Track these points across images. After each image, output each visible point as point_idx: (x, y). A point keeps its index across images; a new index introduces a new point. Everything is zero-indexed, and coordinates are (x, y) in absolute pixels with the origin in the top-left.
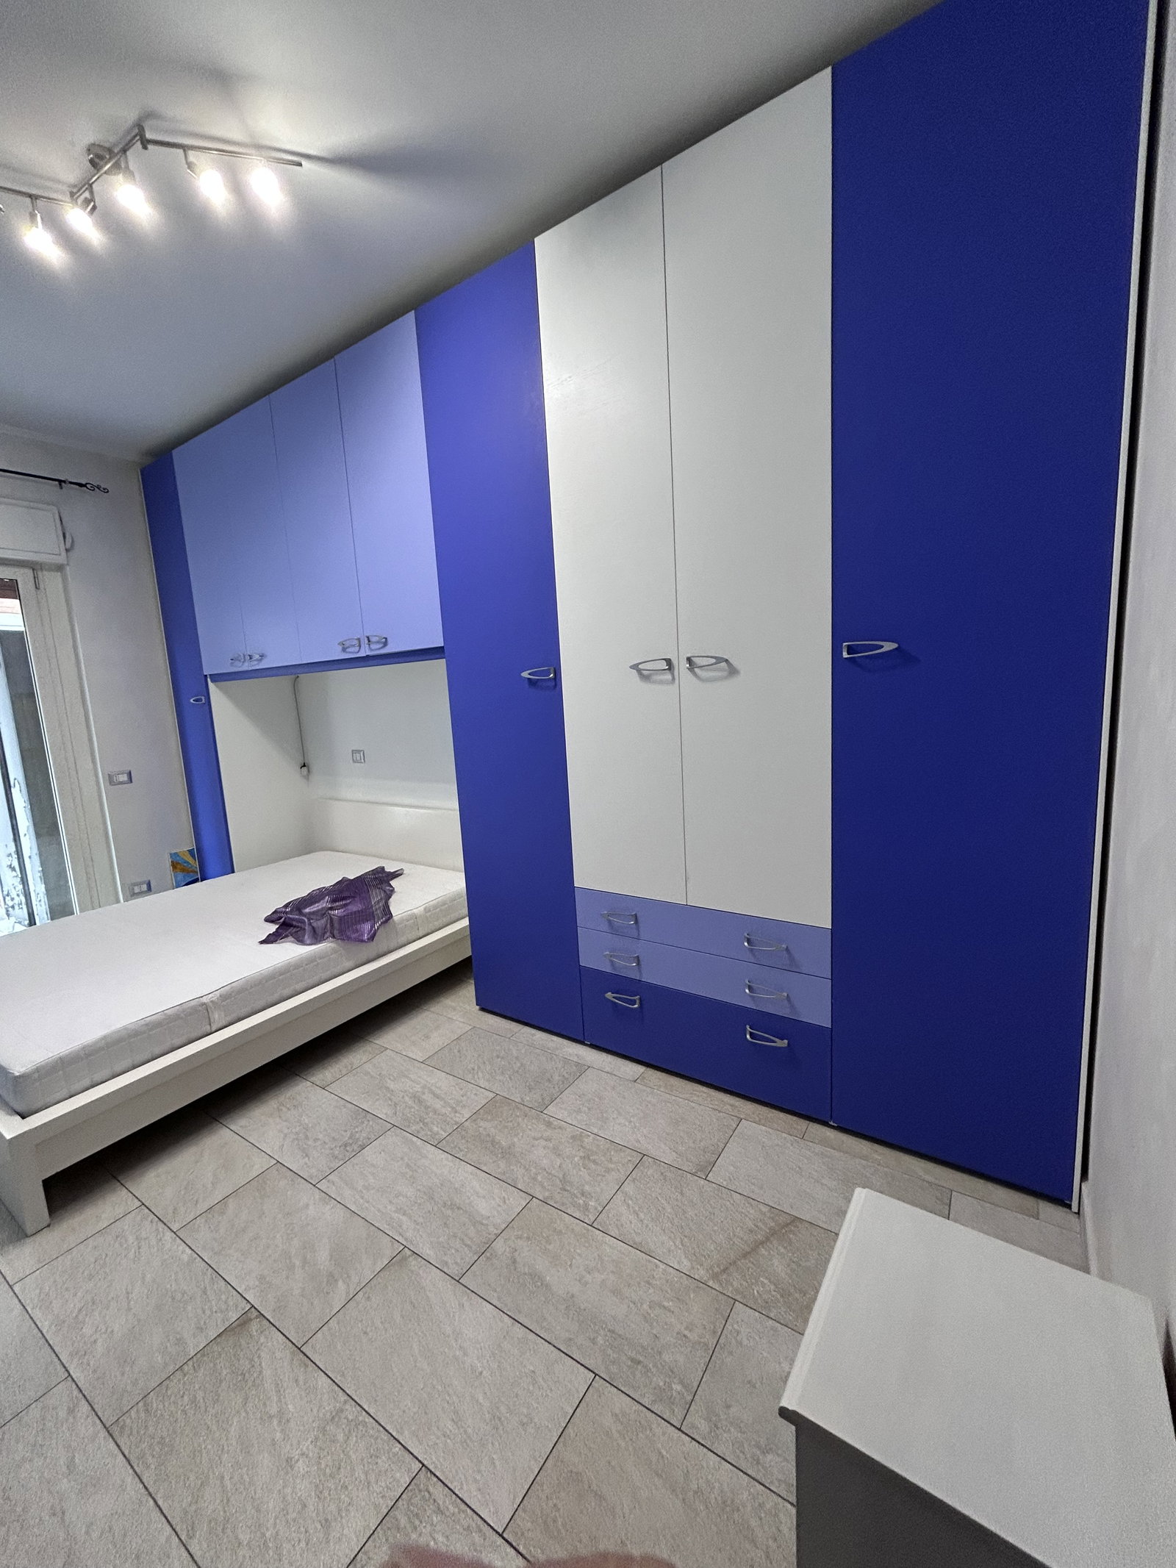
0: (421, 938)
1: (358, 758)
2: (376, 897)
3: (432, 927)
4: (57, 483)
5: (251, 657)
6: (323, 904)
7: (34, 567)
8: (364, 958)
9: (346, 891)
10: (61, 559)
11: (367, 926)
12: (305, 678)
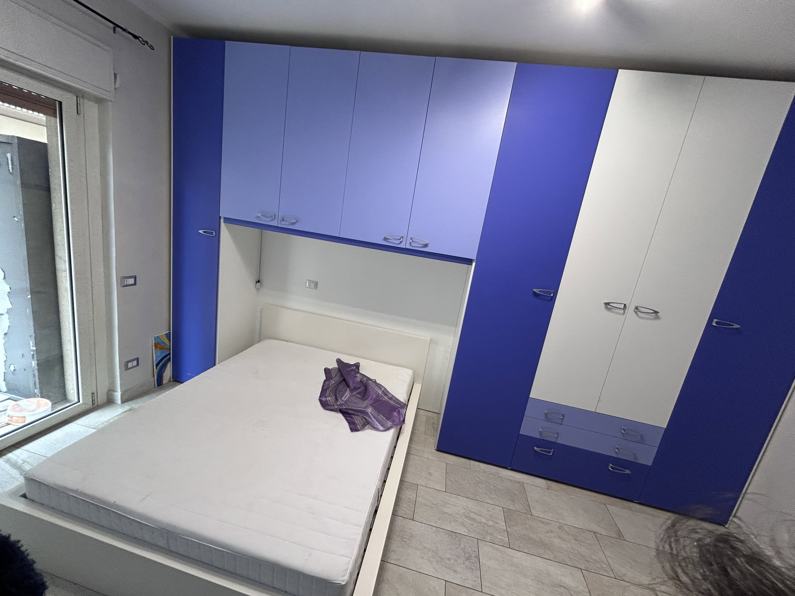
1: (311, 286)
4: (112, 25)
7: (79, 95)
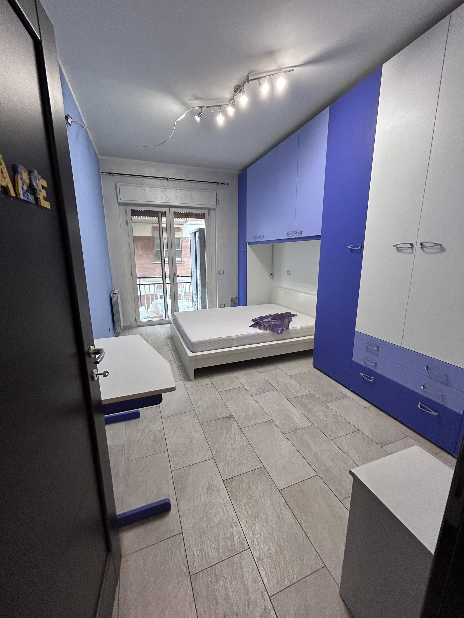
0: (298, 338)
1: (289, 274)
2: (285, 321)
3: (302, 335)
4: (216, 183)
5: (260, 237)
6: (269, 320)
7: (209, 209)
8: (278, 338)
9: (277, 317)
10: (214, 207)
11: (280, 329)
12: (276, 245)
